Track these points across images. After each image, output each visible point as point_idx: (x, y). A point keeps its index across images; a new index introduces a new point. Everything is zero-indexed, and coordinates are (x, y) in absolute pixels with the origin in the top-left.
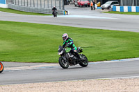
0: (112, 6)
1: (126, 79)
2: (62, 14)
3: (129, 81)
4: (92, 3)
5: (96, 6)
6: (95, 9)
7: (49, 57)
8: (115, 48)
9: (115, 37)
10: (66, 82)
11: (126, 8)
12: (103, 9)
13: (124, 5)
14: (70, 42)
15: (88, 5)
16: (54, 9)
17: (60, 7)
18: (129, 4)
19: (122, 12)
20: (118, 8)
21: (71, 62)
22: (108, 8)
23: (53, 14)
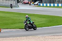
0: (39, 4)
1: (45, 36)
2: (16, 7)
3: (46, 37)
4: (30, 2)
5: (32, 3)
6: (31, 5)
7: (11, 26)
8: (40, 22)
9: (40, 17)
10: (18, 37)
11: (45, 5)
12: (35, 5)
13: (44, 3)
14: (29, 19)
15: (28, 3)
16: (11, 5)
17: (15, 4)
18: (46, 3)
19: (43, 6)
20: (41, 5)
21: (30, 28)
22: (37, 4)
23: (11, 7)
